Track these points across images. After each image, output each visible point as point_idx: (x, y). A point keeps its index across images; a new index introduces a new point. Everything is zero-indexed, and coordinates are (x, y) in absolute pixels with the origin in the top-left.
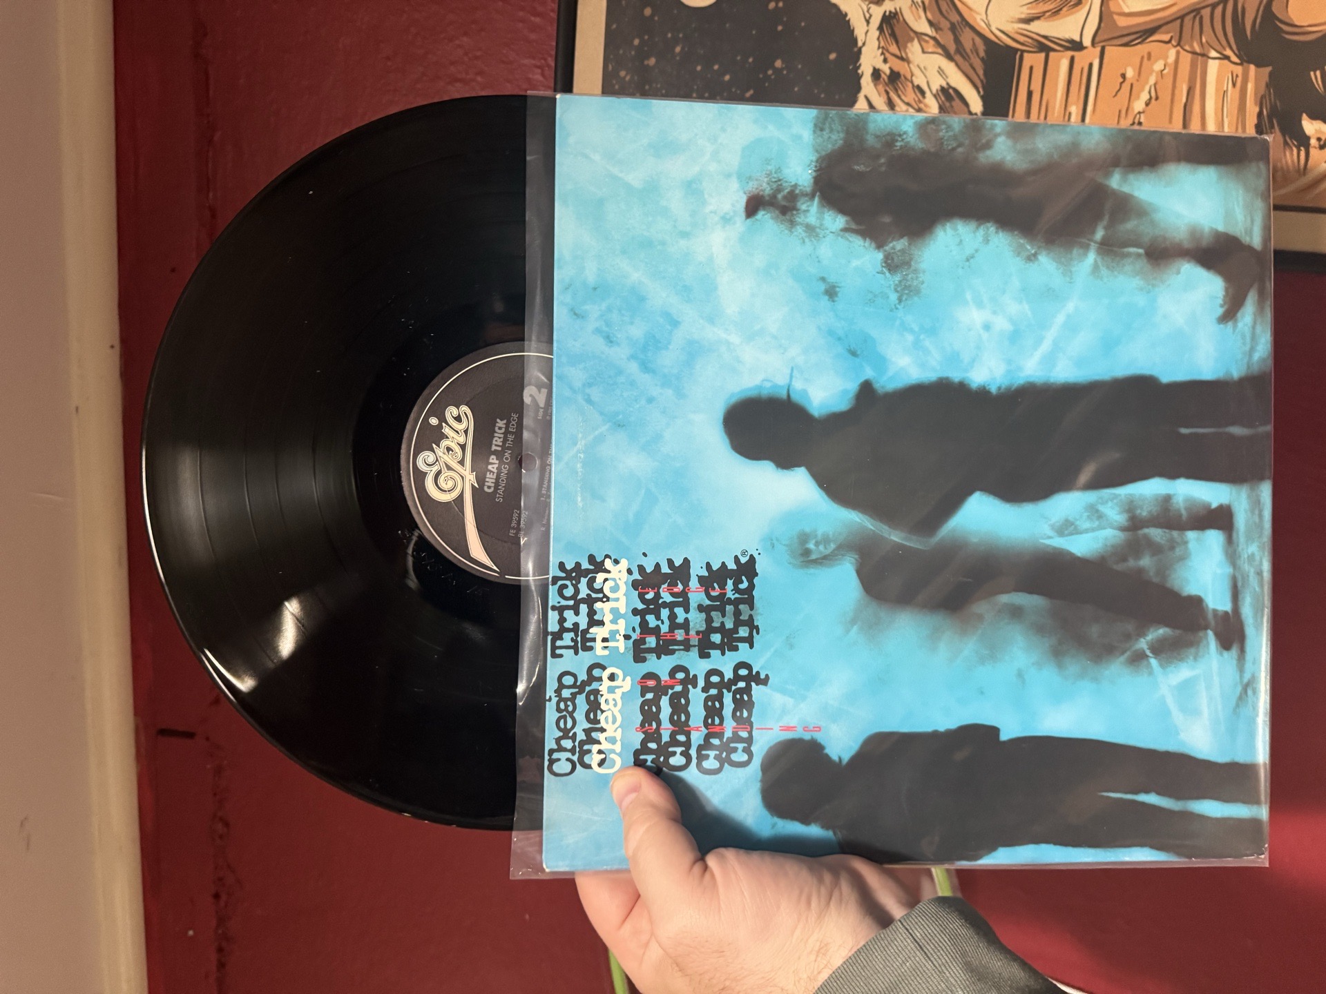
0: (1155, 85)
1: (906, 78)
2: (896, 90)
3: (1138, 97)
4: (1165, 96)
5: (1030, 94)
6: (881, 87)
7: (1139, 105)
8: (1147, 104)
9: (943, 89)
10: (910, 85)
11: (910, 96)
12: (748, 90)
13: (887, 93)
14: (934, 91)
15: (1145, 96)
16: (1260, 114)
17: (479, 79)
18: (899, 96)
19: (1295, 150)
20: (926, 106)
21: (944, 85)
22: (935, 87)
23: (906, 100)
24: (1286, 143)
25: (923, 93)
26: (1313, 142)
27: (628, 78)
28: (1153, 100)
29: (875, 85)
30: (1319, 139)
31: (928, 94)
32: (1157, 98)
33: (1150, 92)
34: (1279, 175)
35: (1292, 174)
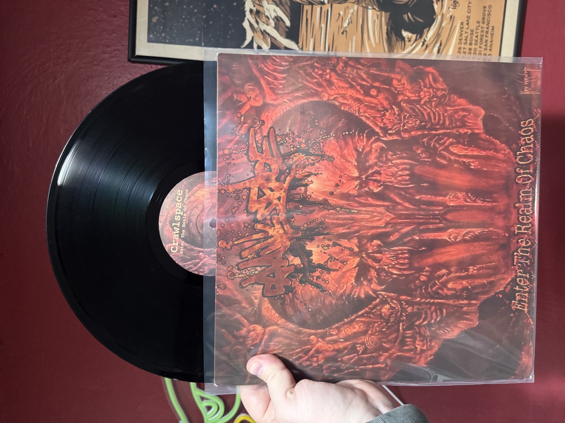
0: (351, 17)
1: (262, 13)
2: (259, 17)
3: (345, 22)
4: (354, 21)
5: (307, 20)
6: (253, 16)
7: (345, 25)
8: (349, 24)
9: (276, 17)
10: (264, 15)
11: (264, 19)
12: (204, 15)
13: (256, 18)
14: (273, 18)
15: (347, 22)
16: (387, 29)
17: (101, 9)
18: (260, 19)
19: (400, 42)
20: (270, 23)
21: (276, 16)
22: (273, 16)
23: (263, 21)
24: (397, 40)
25: (268, 18)
26: (406, 39)
27: (158, 10)
28: (350, 24)
29: (251, 15)
30: (408, 38)
31: (271, 19)
32: (352, 22)
33: (349, 20)
34: (395, 51)
35: (400, 50)
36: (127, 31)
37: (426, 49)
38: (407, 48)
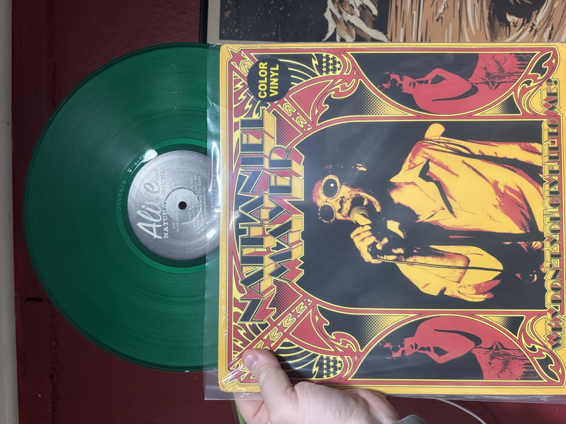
0: (447, 2)
1: (346, 2)
2: (342, 6)
3: (440, 8)
4: (451, 5)
5: (396, 7)
6: (336, 5)
7: (441, 11)
8: (444, 10)
9: (361, 5)
10: (348, 4)
11: (348, 8)
12: (281, 7)
13: (338, 7)
14: (358, 6)
15: (443, 7)
16: (489, 13)
17: (169, 5)
18: (343, 9)
19: (505, 28)
20: (355, 12)
21: (361, 3)
22: (358, 5)
23: (346, 10)
24: (501, 25)
25: (353, 7)
26: (511, 24)
27: (231, 3)
28: (446, 9)
29: (334, 4)
30: (514, 23)
31: (355, 8)
32: (448, 8)
33: (445, 5)
34: (499, 38)
35: (505, 37)
36: (198, 28)
37: (534, 35)
38: (513, 34)
